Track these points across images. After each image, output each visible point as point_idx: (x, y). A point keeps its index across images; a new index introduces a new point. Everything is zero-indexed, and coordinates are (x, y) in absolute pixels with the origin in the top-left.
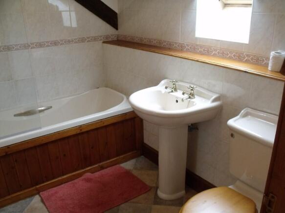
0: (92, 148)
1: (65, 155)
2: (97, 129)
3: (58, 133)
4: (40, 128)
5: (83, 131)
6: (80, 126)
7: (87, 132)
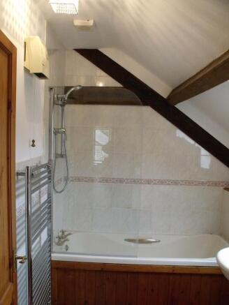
0: (182, 292)
1: (152, 290)
2: (191, 275)
3: (151, 266)
4: (136, 257)
5: (175, 272)
6: (174, 267)
7: (180, 274)
